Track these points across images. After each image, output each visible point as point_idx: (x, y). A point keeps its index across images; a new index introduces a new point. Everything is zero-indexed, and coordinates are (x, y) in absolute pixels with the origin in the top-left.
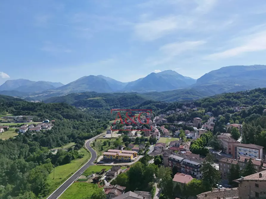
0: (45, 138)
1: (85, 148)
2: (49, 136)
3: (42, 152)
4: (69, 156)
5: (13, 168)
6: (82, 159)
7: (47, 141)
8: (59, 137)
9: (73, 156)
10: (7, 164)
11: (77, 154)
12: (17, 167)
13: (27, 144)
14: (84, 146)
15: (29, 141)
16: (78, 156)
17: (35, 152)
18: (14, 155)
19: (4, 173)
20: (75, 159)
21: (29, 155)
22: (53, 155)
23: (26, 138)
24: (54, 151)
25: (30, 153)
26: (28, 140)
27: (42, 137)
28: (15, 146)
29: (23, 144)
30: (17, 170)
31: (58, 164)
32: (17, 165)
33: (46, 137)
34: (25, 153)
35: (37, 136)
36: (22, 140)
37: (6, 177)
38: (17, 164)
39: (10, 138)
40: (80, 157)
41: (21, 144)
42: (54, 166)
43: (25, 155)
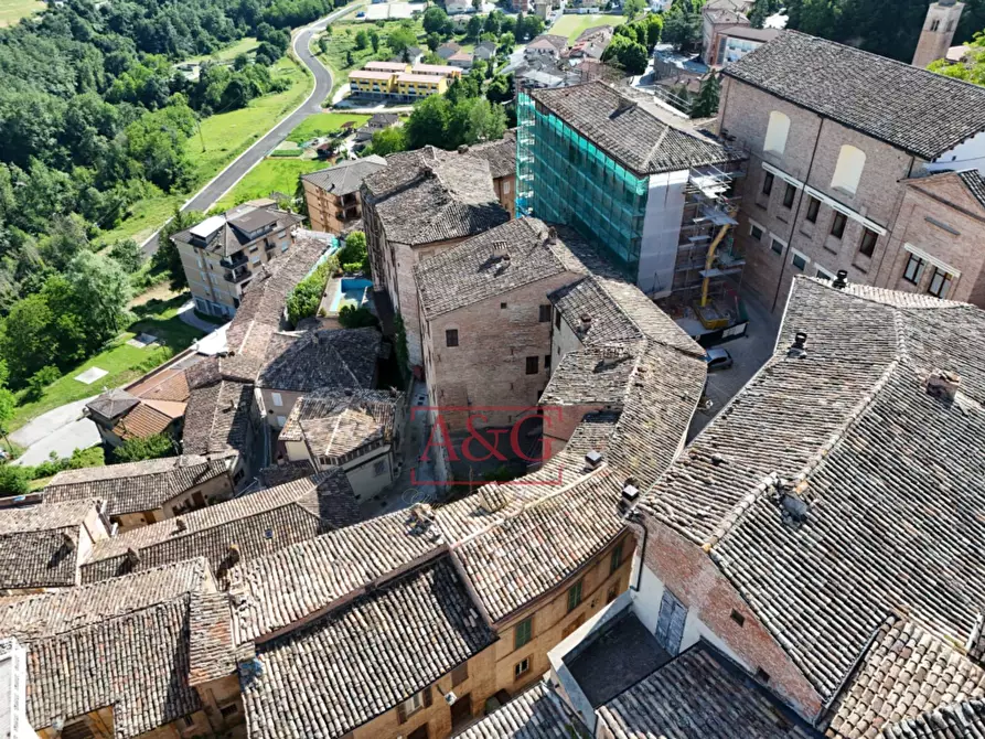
0: (147, 21)
1: (292, 59)
2: (161, 13)
3: (150, 72)
4: (240, 83)
5: (71, 122)
6: (285, 93)
7: (157, 32)
8: (196, 18)
9: (251, 83)
10: (49, 108)
11: (264, 77)
12: (86, 119)
13: (91, 45)
14: (288, 51)
15: (93, 34)
16: (270, 87)
17: (125, 70)
18: (60, 83)
19: (51, 136)
20: (261, 95)
21: (109, 81)
22: (188, 82)
23: (81, 20)
24: (189, 69)
25: (109, 74)
26: (90, 29)
27: (136, 16)
28: (52, 50)
29: (77, 42)
30: (88, 128)
31: (210, 108)
32: (81, 113)
33: (148, 16)
34: (95, 74)
35: (116, 12)
36: (67, 27)
37: (63, 149)
38: (81, 108)
39: (23, 21)
40: (276, 89)
41: (69, 42)
42: (197, 115)
43: (97, 83)
